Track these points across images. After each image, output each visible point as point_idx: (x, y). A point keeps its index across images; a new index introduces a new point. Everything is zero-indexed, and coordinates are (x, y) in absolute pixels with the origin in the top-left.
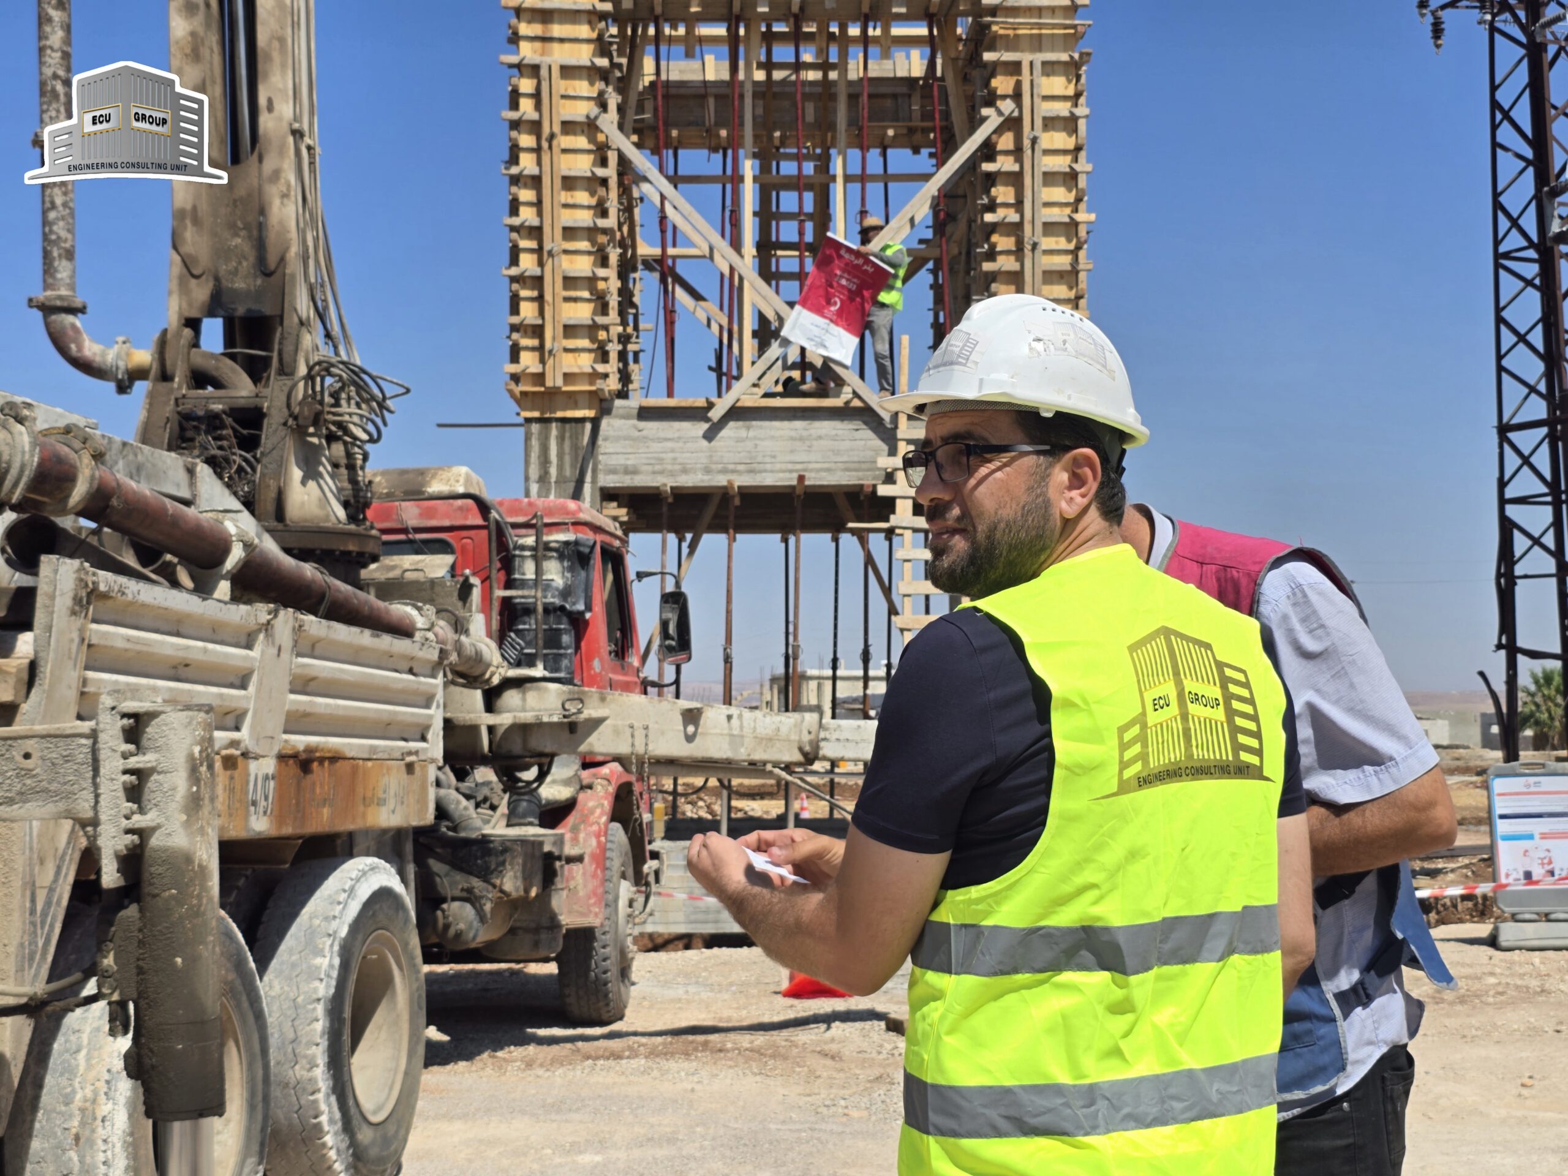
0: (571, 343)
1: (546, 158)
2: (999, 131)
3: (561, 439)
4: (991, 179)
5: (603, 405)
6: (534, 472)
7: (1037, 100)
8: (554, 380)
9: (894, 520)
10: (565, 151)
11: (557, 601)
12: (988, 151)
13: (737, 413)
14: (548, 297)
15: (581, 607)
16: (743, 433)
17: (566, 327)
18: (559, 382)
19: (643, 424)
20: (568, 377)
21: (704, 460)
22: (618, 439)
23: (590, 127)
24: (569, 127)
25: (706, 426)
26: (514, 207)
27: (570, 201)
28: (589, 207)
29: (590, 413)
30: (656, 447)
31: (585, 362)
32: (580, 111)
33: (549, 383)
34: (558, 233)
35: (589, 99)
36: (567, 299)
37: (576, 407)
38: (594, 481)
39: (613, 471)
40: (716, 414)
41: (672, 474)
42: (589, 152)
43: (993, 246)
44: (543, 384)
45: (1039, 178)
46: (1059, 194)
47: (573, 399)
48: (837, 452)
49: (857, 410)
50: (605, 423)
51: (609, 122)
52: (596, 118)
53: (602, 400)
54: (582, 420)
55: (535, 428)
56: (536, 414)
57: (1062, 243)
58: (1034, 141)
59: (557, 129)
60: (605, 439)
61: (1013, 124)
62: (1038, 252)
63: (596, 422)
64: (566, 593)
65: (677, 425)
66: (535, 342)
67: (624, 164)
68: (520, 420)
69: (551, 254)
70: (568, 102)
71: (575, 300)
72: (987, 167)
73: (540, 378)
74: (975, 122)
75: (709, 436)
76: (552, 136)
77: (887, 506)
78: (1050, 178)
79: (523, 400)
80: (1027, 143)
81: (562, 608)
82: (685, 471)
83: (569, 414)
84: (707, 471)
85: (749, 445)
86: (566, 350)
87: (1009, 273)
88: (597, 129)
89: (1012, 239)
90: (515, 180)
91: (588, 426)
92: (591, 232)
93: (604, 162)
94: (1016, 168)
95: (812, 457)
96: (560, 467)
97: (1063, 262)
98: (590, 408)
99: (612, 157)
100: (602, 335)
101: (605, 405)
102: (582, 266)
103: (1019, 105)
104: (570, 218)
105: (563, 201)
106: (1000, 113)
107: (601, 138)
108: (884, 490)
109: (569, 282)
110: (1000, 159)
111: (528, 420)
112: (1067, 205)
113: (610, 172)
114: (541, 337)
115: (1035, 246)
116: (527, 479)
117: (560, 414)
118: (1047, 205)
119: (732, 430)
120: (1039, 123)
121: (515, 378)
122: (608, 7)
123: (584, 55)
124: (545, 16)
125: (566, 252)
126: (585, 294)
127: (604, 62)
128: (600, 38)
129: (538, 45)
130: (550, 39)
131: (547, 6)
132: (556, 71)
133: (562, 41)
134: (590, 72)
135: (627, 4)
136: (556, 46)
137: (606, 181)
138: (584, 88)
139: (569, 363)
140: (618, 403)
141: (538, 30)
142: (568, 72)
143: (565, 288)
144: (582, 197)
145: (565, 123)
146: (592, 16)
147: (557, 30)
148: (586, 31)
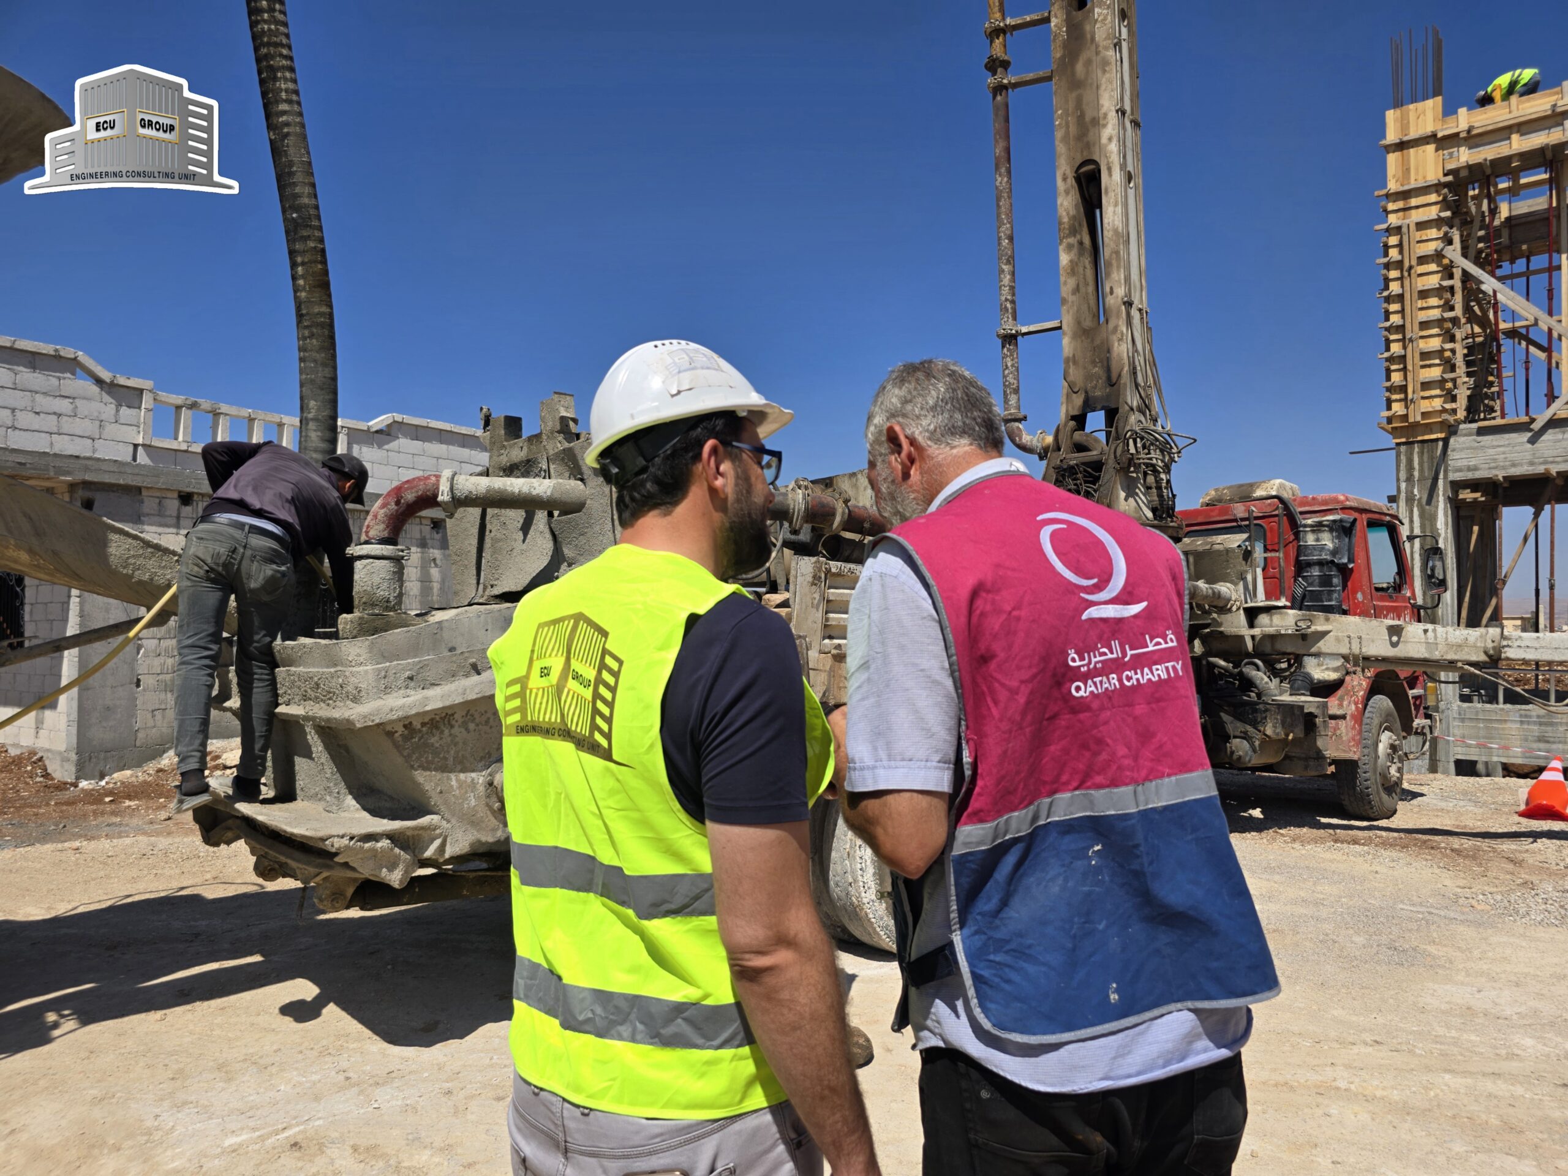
0: (1427, 393)
1: (1407, 282)
3: (1421, 454)
5: (1452, 430)
6: (1403, 475)
8: (1415, 417)
10: (1420, 275)
11: (1329, 558)
13: (1554, 423)
14: (1410, 367)
15: (1345, 560)
16: (1560, 436)
17: (1423, 384)
18: (1418, 418)
19: (1481, 438)
20: (1424, 415)
21: (1529, 456)
22: (1462, 449)
23: (1438, 256)
24: (1423, 260)
25: (1530, 434)
26: (1387, 315)
27: (1425, 305)
28: (1438, 307)
29: (1442, 435)
30: (1491, 451)
31: (1437, 404)
32: (1431, 248)
33: (1411, 420)
34: (1416, 327)
35: (1437, 239)
36: (1423, 367)
37: (1432, 433)
38: (1445, 477)
39: (1460, 470)
40: (1537, 426)
41: (1504, 468)
42: (1437, 272)
44: (1407, 421)
47: (1429, 428)
50: (1452, 440)
51: (1454, 253)
52: (1442, 250)
53: (1450, 426)
54: (1437, 440)
55: (1403, 448)
56: (1403, 440)
59: (1414, 262)
60: (1453, 450)
63: (1446, 441)
64: (1334, 552)
65: (1508, 435)
66: (1402, 396)
67: (1466, 276)
68: (1393, 446)
69: (1411, 340)
70: (1422, 245)
71: (1430, 366)
73: (1405, 417)
75: (1532, 441)
76: (1411, 268)
79: (1395, 432)
81: (1332, 562)
82: (1513, 465)
83: (1426, 437)
84: (1531, 464)
86: (1423, 398)
88: (1444, 257)
90: (1388, 300)
91: (1441, 444)
92: (1440, 322)
93: (1451, 276)
96: (1421, 471)
98: (1441, 432)
99: (1457, 273)
100: (1449, 385)
101: (1452, 429)
102: (1435, 344)
104: (1423, 316)
105: (1419, 306)
107: (1446, 261)
109: (1425, 355)
111: (1398, 444)
113: (1457, 282)
114: (1406, 393)
116: (1398, 480)
117: (1420, 438)
119: (1551, 435)
121: (1390, 420)
122: (1450, 178)
123: (1433, 212)
124: (1405, 195)
125: (1422, 337)
126: (1437, 361)
127: (1448, 214)
128: (1445, 199)
129: (1401, 214)
130: (1410, 208)
131: (1406, 188)
132: (1413, 227)
133: (1417, 207)
134: (1438, 222)
135: (1464, 173)
136: (1413, 212)
137: (1452, 288)
138: (1433, 233)
139: (1425, 406)
140: (1462, 426)
141: (1400, 204)
142: (1421, 226)
143: (1422, 360)
144: (1434, 301)
145: (1419, 258)
146: (1437, 187)
147: (1414, 202)
148: (1433, 197)
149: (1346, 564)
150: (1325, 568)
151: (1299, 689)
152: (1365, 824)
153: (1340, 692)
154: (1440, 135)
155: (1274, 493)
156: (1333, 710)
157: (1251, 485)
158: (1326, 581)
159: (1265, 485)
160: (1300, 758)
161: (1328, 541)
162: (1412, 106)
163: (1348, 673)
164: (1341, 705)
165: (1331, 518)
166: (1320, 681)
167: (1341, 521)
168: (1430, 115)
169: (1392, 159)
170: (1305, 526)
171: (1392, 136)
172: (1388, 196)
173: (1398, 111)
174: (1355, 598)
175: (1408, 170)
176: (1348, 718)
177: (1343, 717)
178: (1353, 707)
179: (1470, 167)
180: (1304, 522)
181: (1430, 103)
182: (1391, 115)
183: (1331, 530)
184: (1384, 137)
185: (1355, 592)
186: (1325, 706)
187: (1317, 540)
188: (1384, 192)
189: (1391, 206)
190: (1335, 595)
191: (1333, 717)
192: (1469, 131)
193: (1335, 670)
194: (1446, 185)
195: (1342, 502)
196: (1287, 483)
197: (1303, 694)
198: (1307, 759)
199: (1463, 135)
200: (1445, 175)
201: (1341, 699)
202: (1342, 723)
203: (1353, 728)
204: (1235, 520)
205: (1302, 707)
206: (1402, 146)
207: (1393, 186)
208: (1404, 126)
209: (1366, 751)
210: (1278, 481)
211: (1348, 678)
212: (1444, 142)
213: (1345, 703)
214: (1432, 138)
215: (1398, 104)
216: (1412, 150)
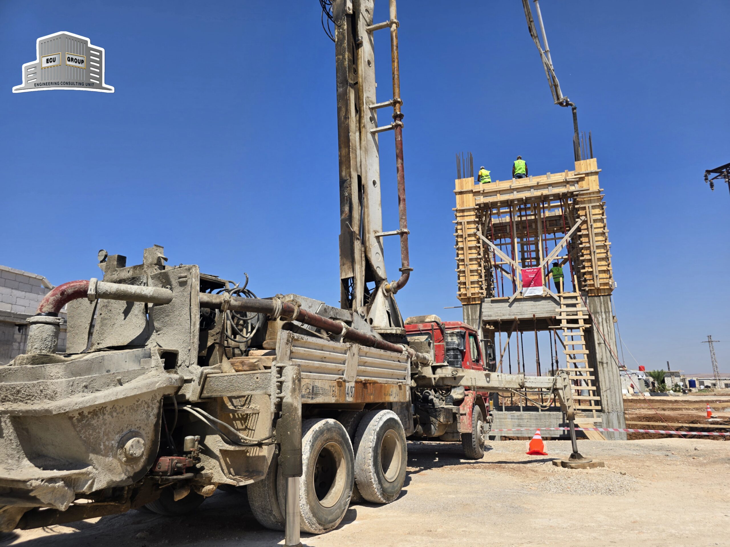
0: (473, 286)
1: (464, 243)
2: (582, 224)
3: (472, 309)
4: (580, 236)
5: (482, 300)
6: (466, 317)
7: (591, 215)
8: (469, 295)
9: (561, 325)
10: (469, 241)
11: (456, 347)
12: (579, 229)
13: (516, 300)
14: (467, 275)
15: (462, 348)
16: (518, 305)
17: (471, 282)
18: (470, 295)
19: (492, 304)
20: (473, 294)
21: (508, 312)
22: (486, 308)
23: (475, 235)
24: (469, 235)
25: (508, 304)
26: (458, 255)
27: (471, 252)
28: (475, 253)
29: (479, 302)
30: (496, 310)
31: (477, 290)
32: (472, 231)
33: (468, 296)
34: (468, 260)
35: (474, 228)
36: (471, 275)
37: (475, 301)
38: (482, 318)
39: (485, 316)
40: (510, 301)
41: (500, 316)
42: (475, 240)
43: (583, 253)
45: (594, 235)
46: (600, 238)
47: (474, 299)
48: (544, 308)
49: (548, 297)
50: (483, 304)
51: (479, 234)
52: (476, 232)
54: (477, 304)
55: (466, 307)
56: (466, 303)
57: (603, 251)
58: (591, 226)
59: (467, 236)
60: (483, 308)
61: (585, 222)
62: (596, 254)
63: (481, 305)
64: (458, 345)
65: (501, 304)
66: (464, 286)
67: (484, 243)
68: (462, 306)
69: (467, 265)
70: (469, 230)
71: (473, 275)
72: (579, 233)
73: (466, 295)
74: (576, 222)
75: (510, 306)
76: (466, 238)
77: (559, 322)
78: (597, 234)
79: (462, 300)
80: (589, 227)
81: (458, 349)
82: (504, 315)
83: (474, 303)
84: (510, 315)
85: (520, 308)
86: (472, 288)
87: (587, 259)
88: (477, 235)
89: (589, 251)
90: (458, 249)
91: (479, 305)
92: (476, 259)
93: (479, 243)
94: (587, 233)
95: (537, 310)
96: (472, 317)
97: (603, 255)
99: (481, 241)
100: (480, 283)
102: (475, 267)
103: (586, 217)
104: (471, 256)
105: (469, 252)
106: (581, 220)
107: (477, 237)
108: (558, 317)
109: (471, 271)
110: (582, 231)
111: (464, 305)
112: (603, 241)
113: (481, 245)
114: (465, 285)
115: (594, 252)
117: (471, 303)
118: (596, 241)
119: (516, 304)
120: (592, 221)
121: (460, 295)
122: (478, 207)
123: (473, 218)
124: (463, 211)
125: (470, 264)
126: (476, 274)
127: (477, 220)
128: (476, 214)
129: (461, 218)
130: (464, 216)
131: (463, 208)
132: (466, 223)
133: (467, 216)
134: (475, 222)
135: (482, 206)
136: (466, 217)
137: (479, 247)
138: (473, 226)
139: (473, 291)
140: (486, 299)
141: (461, 214)
142: (469, 223)
143: (471, 273)
144: (474, 251)
145: (468, 235)
146: (474, 209)
147: (466, 214)
148: (472, 213)
149: (463, 350)
150: (455, 351)
151: (449, 402)
152: (473, 461)
153: (463, 404)
154: (474, 191)
155: (433, 320)
156: (462, 412)
157: (424, 317)
158: (456, 357)
159: (429, 317)
160: (450, 433)
161: (456, 340)
162: (464, 179)
163: (465, 396)
164: (464, 409)
165: (457, 331)
166: (456, 399)
167: (460, 332)
168: (470, 184)
169: (458, 197)
170: (447, 334)
171: (457, 189)
172: (457, 210)
173: (459, 180)
174: (466, 364)
175: (463, 202)
176: (467, 414)
177: (465, 414)
178: (469, 410)
179: (484, 204)
180: (447, 332)
181: (470, 179)
182: (457, 181)
183: (457, 336)
184: (455, 189)
185: (466, 362)
186: (459, 409)
187: (452, 339)
188: (455, 209)
189: (458, 214)
190: (459, 363)
191: (462, 415)
192: (483, 191)
193: (461, 394)
194: (476, 209)
195: (460, 325)
196: (437, 317)
197: (451, 405)
198: (453, 433)
199: (481, 192)
200: (476, 205)
201: (464, 407)
202: (464, 417)
203: (469, 419)
204: (419, 331)
205: (452, 410)
206: (461, 193)
207: (458, 207)
208: (462, 186)
209: (474, 429)
210: (434, 315)
211: (465, 398)
212: (476, 193)
213: (465, 408)
214: (471, 192)
215: (459, 178)
216: (464, 195)
